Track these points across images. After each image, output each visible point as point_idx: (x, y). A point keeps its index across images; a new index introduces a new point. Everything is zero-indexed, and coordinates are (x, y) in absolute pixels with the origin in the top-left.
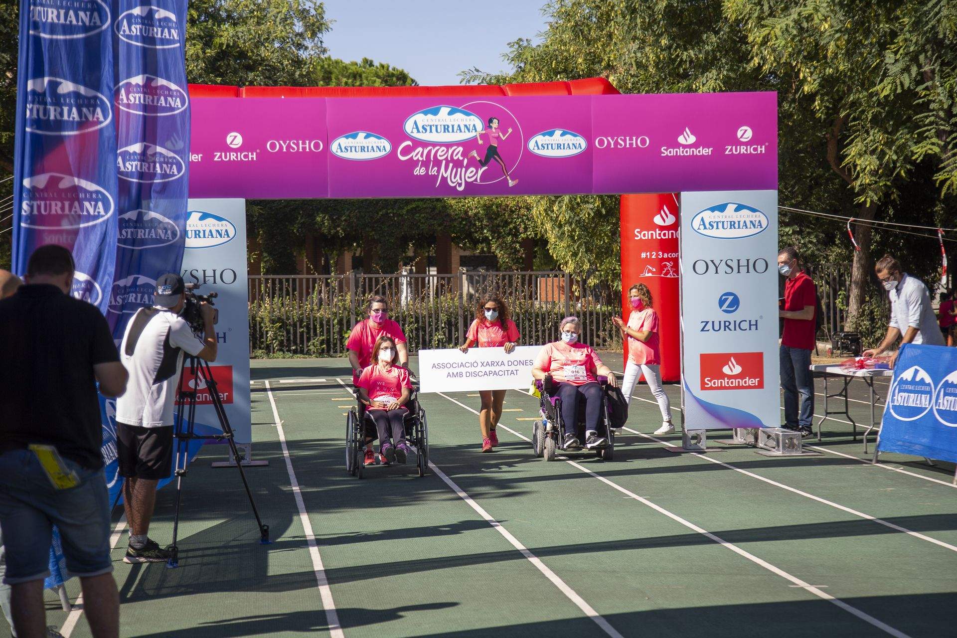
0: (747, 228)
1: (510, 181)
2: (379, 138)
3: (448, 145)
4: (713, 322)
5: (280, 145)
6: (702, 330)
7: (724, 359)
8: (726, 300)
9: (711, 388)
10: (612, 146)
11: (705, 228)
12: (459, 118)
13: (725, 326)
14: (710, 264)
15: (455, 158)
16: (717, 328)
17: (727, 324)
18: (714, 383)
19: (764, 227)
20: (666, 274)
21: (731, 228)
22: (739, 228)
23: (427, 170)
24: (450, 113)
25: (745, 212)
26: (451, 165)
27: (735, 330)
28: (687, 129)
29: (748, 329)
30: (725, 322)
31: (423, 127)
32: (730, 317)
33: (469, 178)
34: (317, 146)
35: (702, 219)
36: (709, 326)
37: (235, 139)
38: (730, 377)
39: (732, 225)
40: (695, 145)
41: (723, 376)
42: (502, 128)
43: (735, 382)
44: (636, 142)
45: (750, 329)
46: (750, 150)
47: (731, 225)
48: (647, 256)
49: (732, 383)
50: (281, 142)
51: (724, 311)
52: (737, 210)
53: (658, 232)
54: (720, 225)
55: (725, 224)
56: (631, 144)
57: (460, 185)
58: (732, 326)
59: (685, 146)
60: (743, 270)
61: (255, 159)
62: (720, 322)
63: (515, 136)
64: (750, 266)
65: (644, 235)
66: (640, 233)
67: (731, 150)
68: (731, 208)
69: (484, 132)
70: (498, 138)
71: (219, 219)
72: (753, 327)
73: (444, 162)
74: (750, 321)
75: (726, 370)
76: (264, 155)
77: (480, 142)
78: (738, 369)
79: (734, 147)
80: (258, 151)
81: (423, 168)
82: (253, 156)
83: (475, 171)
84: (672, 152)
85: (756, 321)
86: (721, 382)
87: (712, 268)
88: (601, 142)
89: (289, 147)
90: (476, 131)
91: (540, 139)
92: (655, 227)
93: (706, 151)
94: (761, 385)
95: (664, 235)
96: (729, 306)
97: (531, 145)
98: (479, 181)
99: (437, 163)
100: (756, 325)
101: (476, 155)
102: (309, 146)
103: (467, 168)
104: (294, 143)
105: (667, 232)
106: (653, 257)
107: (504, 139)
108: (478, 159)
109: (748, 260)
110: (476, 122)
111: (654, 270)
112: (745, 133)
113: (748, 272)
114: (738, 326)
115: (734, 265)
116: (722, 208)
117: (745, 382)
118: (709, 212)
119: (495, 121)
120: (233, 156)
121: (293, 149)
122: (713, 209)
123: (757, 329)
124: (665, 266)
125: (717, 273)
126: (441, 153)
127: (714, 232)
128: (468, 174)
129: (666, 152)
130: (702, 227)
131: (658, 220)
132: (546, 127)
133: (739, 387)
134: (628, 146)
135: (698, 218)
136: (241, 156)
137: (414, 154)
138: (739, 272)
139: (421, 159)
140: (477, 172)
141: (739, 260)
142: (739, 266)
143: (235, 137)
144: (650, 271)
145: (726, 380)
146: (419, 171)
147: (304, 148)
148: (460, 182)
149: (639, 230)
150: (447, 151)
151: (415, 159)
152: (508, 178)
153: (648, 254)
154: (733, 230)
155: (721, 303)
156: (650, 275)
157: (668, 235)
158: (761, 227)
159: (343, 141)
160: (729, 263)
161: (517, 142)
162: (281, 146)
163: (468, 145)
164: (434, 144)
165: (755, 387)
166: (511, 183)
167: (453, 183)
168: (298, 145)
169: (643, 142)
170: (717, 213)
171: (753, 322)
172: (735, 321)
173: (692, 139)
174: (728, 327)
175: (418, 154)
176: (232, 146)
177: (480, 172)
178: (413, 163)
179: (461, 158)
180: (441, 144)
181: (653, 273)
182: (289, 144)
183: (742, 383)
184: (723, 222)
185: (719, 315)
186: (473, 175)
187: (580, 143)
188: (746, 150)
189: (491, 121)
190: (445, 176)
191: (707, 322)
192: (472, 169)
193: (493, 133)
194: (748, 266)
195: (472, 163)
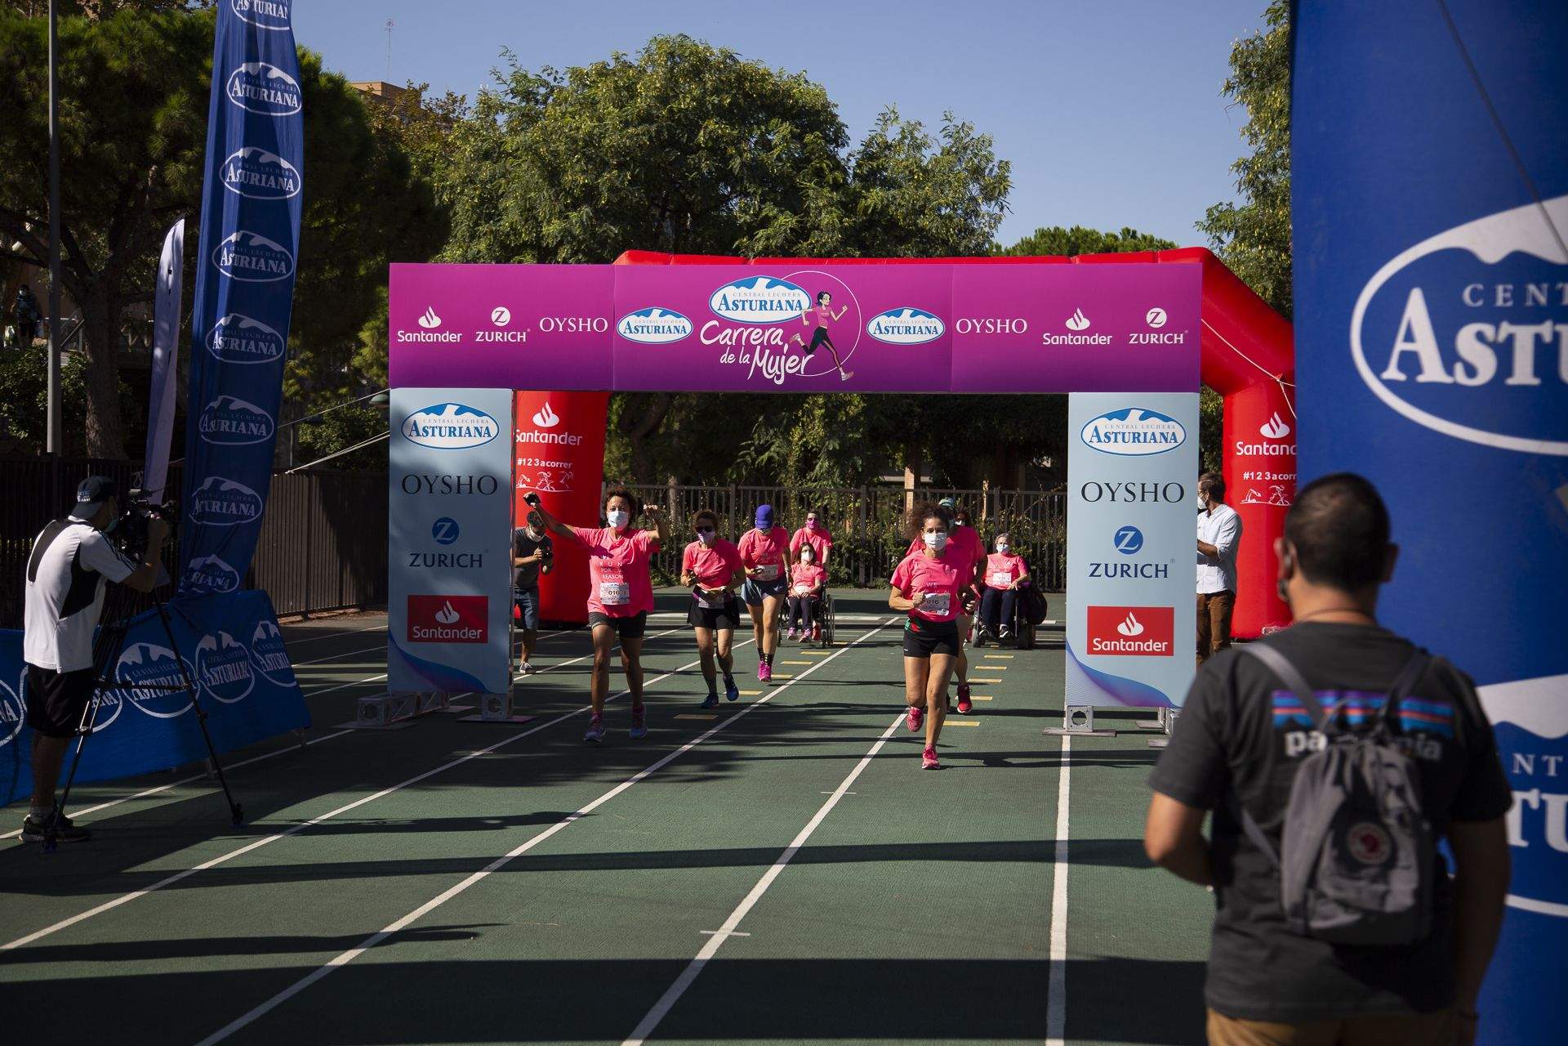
0: (1155, 442)
1: (843, 374)
2: (678, 317)
3: (764, 326)
4: (1106, 565)
5: (557, 323)
6: (1092, 575)
7: (1120, 614)
8: (1125, 535)
9: (1102, 652)
10: (978, 331)
11: (1099, 441)
12: (781, 293)
13: (1122, 571)
14: (1105, 488)
15: (773, 343)
16: (1111, 572)
17: (1125, 568)
18: (1106, 646)
19: (1179, 441)
20: (1276, 500)
21: (1134, 441)
22: (1145, 441)
23: (737, 357)
24: (769, 286)
25: (1153, 421)
26: (767, 352)
27: (1136, 576)
28: (1078, 310)
29: (1154, 575)
30: (1122, 565)
31: (734, 303)
32: (1130, 560)
33: (790, 368)
34: (600, 325)
35: (1096, 429)
36: (1101, 570)
37: (502, 316)
38: (1127, 639)
39: (1136, 437)
40: (1088, 332)
41: (1119, 636)
42: (835, 306)
43: (1134, 646)
44: (1010, 326)
45: (1157, 576)
46: (1164, 339)
47: (1134, 438)
48: (1250, 476)
49: (1130, 646)
50: (557, 319)
51: (1121, 550)
52: (1142, 418)
53: (1265, 446)
54: (1120, 437)
55: (1127, 435)
56: (1003, 329)
57: (779, 377)
58: (1132, 572)
59: (1074, 333)
60: (1149, 497)
61: (524, 340)
62: (1116, 565)
63: (851, 315)
64: (1160, 492)
65: (1248, 450)
66: (1242, 446)
67: (1137, 339)
68: (1135, 415)
69: (811, 310)
70: (829, 318)
71: (479, 414)
72: (1161, 574)
73: (759, 347)
74: (1157, 566)
75: (1122, 629)
76: (535, 335)
77: (806, 323)
78: (1138, 629)
79: (1141, 335)
80: (529, 330)
81: (732, 355)
82: (522, 337)
83: (798, 360)
84: (1058, 340)
85: (1166, 566)
86: (1115, 645)
87: (1106, 492)
88: (964, 326)
89: (566, 325)
90: (801, 309)
91: (883, 320)
92: (1261, 439)
93: (1103, 340)
94: (1169, 651)
95: (1274, 450)
96: (1129, 544)
97: (872, 328)
98: (802, 373)
99: (750, 349)
100: (1165, 571)
101: (799, 339)
102: (591, 325)
103: (788, 356)
104: (572, 321)
105: (1277, 446)
106: (1258, 478)
107: (836, 319)
108: (803, 344)
109: (1156, 485)
110: (802, 298)
111: (1259, 495)
112: (1158, 317)
113: (1156, 500)
114: (1140, 571)
115: (1138, 491)
116: (1122, 415)
117: (1148, 647)
118: (1105, 420)
119: (826, 296)
120: (498, 337)
121: (572, 328)
122: (1110, 416)
123: (1166, 576)
124: (1274, 490)
125: (1113, 500)
126: (755, 336)
127: (1110, 447)
128: (789, 364)
129: (1049, 340)
130: (1095, 439)
131: (1265, 431)
132: (892, 307)
133: (1139, 653)
134: (999, 331)
135: (1091, 427)
136: (508, 337)
137: (720, 337)
138: (1143, 500)
139: (729, 343)
140: (800, 362)
141: (1143, 485)
142: (1143, 492)
143: (503, 312)
144: (1253, 496)
145: (1122, 642)
146: (727, 359)
147: (585, 328)
148: (778, 373)
149: (1241, 443)
150: (763, 334)
151: (722, 343)
152: (841, 369)
153: (1252, 474)
154: (1137, 443)
155: (1118, 540)
156: (1254, 501)
157: (1279, 450)
158: (1176, 441)
159: (633, 320)
160: (1130, 487)
161: (853, 324)
162: (556, 325)
163: (790, 327)
164: (747, 325)
165: (1161, 654)
166: (844, 376)
167: (770, 374)
168: (577, 324)
169: (1019, 326)
170: (1115, 421)
171: (1161, 567)
172: (1136, 565)
173: (1085, 324)
174: (1126, 572)
175: (726, 337)
176: (497, 324)
177: (804, 362)
178: (719, 349)
179: (780, 343)
180: (756, 325)
181: (1258, 499)
182: (567, 321)
183: (1143, 647)
184: (1124, 434)
185: (1116, 557)
186: (795, 365)
187: (937, 325)
188: (1158, 339)
189: (820, 296)
190: (760, 365)
191: (1098, 565)
192: (794, 357)
193: (824, 311)
194: (1156, 492)
195: (795, 350)
